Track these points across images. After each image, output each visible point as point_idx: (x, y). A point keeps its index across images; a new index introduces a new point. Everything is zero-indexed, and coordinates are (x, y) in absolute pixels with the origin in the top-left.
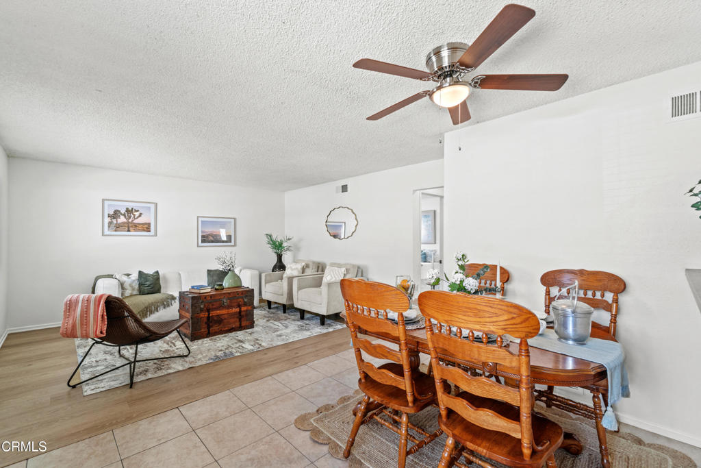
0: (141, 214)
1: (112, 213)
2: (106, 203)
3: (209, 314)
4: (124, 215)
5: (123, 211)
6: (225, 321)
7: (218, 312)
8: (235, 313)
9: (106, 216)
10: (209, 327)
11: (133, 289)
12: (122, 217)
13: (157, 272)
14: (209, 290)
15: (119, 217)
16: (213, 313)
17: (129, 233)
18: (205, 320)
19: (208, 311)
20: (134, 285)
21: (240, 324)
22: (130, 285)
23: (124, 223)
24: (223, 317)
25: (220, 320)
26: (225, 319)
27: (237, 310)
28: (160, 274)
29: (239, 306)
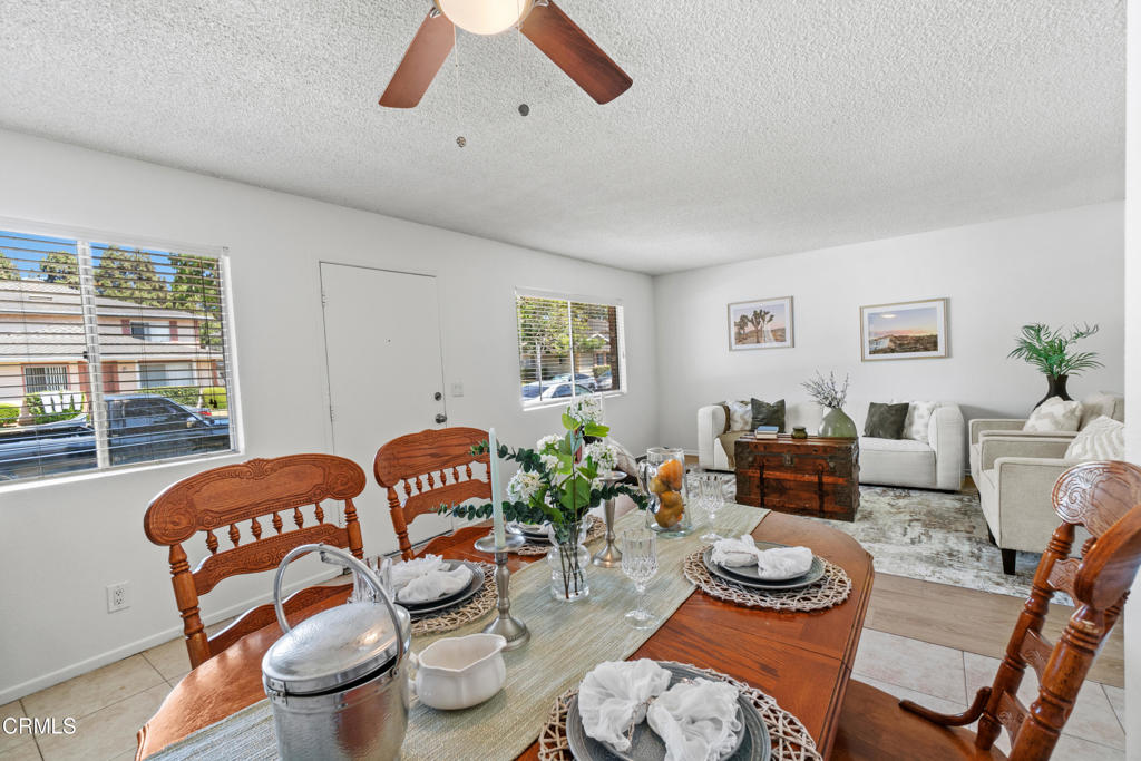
0: (772, 316)
1: (738, 320)
2: (732, 308)
3: (762, 475)
4: (752, 321)
5: (750, 316)
6: (791, 492)
7: (778, 474)
8: (809, 484)
9: (732, 324)
10: (763, 495)
11: (746, 423)
12: (749, 324)
13: (783, 402)
14: (774, 437)
15: (746, 325)
16: (769, 474)
17: (758, 346)
18: (757, 482)
19: (762, 468)
20: (746, 417)
21: (821, 506)
22: (742, 417)
23: (751, 332)
24: (787, 485)
25: (780, 487)
26: (790, 489)
27: (815, 479)
28: (787, 406)
29: (820, 473)
